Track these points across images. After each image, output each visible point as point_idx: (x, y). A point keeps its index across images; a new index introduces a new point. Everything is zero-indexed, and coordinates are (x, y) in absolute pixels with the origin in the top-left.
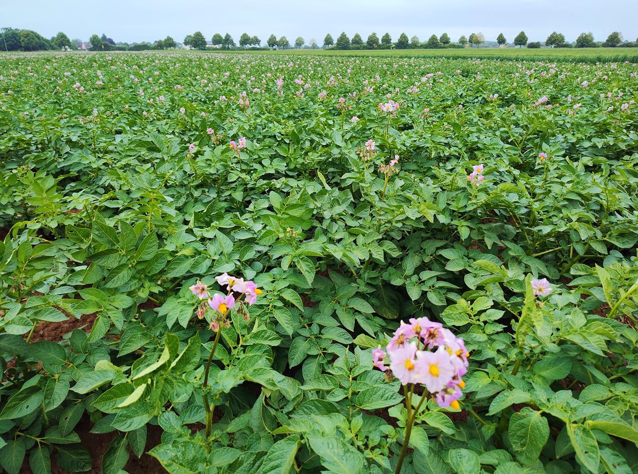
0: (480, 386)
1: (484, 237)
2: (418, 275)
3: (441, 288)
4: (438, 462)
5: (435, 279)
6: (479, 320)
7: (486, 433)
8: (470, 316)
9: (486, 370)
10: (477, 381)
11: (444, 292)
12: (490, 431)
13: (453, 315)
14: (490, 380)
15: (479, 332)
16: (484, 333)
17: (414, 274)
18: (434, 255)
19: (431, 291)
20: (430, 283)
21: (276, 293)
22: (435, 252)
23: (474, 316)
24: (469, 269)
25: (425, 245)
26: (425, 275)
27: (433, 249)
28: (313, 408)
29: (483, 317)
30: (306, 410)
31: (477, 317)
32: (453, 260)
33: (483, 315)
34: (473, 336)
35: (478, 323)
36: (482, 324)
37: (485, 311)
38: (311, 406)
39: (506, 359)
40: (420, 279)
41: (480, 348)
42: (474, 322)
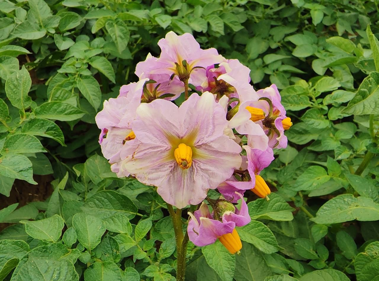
0: (315, 184)
1: (336, 23)
2: (262, 58)
3: (285, 72)
4: (260, 263)
5: (280, 63)
6: (322, 103)
7: (316, 234)
8: (311, 99)
9: (325, 164)
10: (311, 178)
11: (289, 75)
12: (321, 232)
13: (289, 98)
14: (328, 177)
15: (320, 118)
16: (327, 118)
17: (258, 58)
18: (282, 41)
19: (274, 75)
20: (275, 67)
21: (85, 62)
22: (283, 39)
23: (317, 98)
24: (317, 55)
25: (273, 32)
26: (270, 59)
27: (282, 35)
28: (106, 200)
29: (327, 100)
30: (97, 202)
31: (320, 100)
32: (302, 46)
33: (328, 97)
34: (310, 122)
35: (321, 106)
36: (326, 108)
37: (330, 92)
38: (103, 198)
39: (351, 152)
40: (263, 62)
41: (320, 138)
42: (316, 105)
